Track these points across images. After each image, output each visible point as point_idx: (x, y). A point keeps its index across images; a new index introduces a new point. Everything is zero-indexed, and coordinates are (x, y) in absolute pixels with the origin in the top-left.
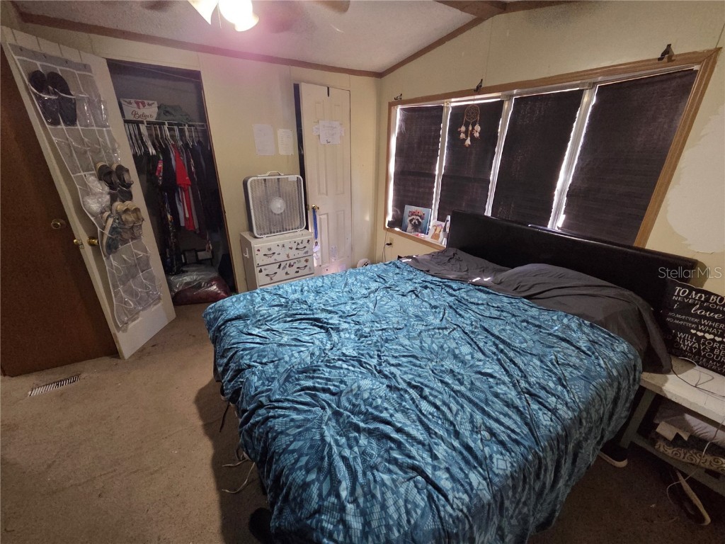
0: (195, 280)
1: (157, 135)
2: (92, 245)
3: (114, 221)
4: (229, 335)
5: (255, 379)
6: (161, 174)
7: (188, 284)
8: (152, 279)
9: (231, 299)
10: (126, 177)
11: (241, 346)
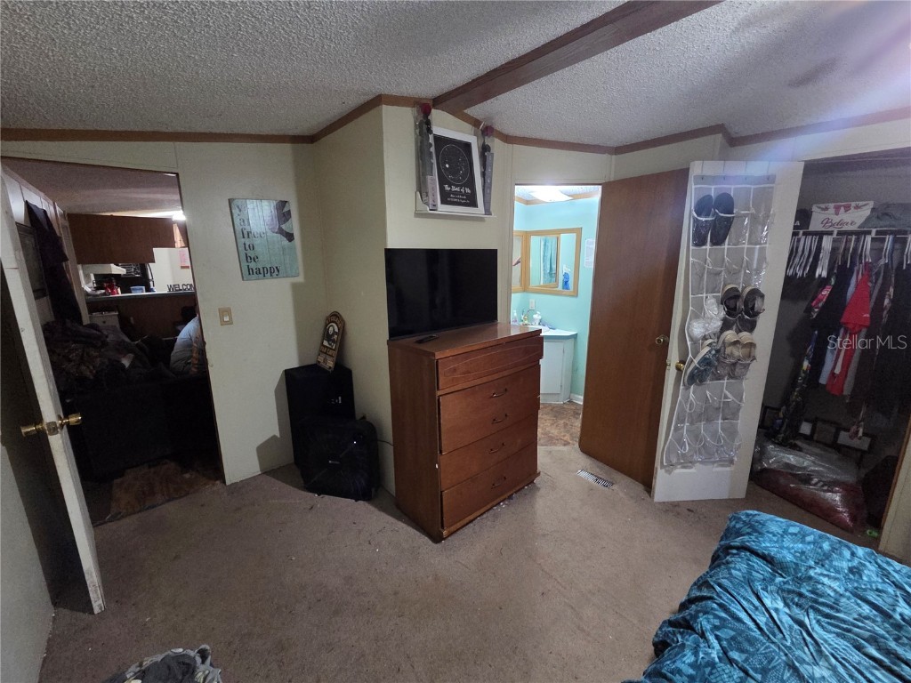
0: (805, 468)
1: (846, 249)
2: (678, 369)
3: (710, 351)
4: (729, 569)
5: (689, 658)
6: (820, 305)
7: (788, 466)
8: (732, 433)
9: (789, 526)
10: (758, 304)
11: (726, 598)
